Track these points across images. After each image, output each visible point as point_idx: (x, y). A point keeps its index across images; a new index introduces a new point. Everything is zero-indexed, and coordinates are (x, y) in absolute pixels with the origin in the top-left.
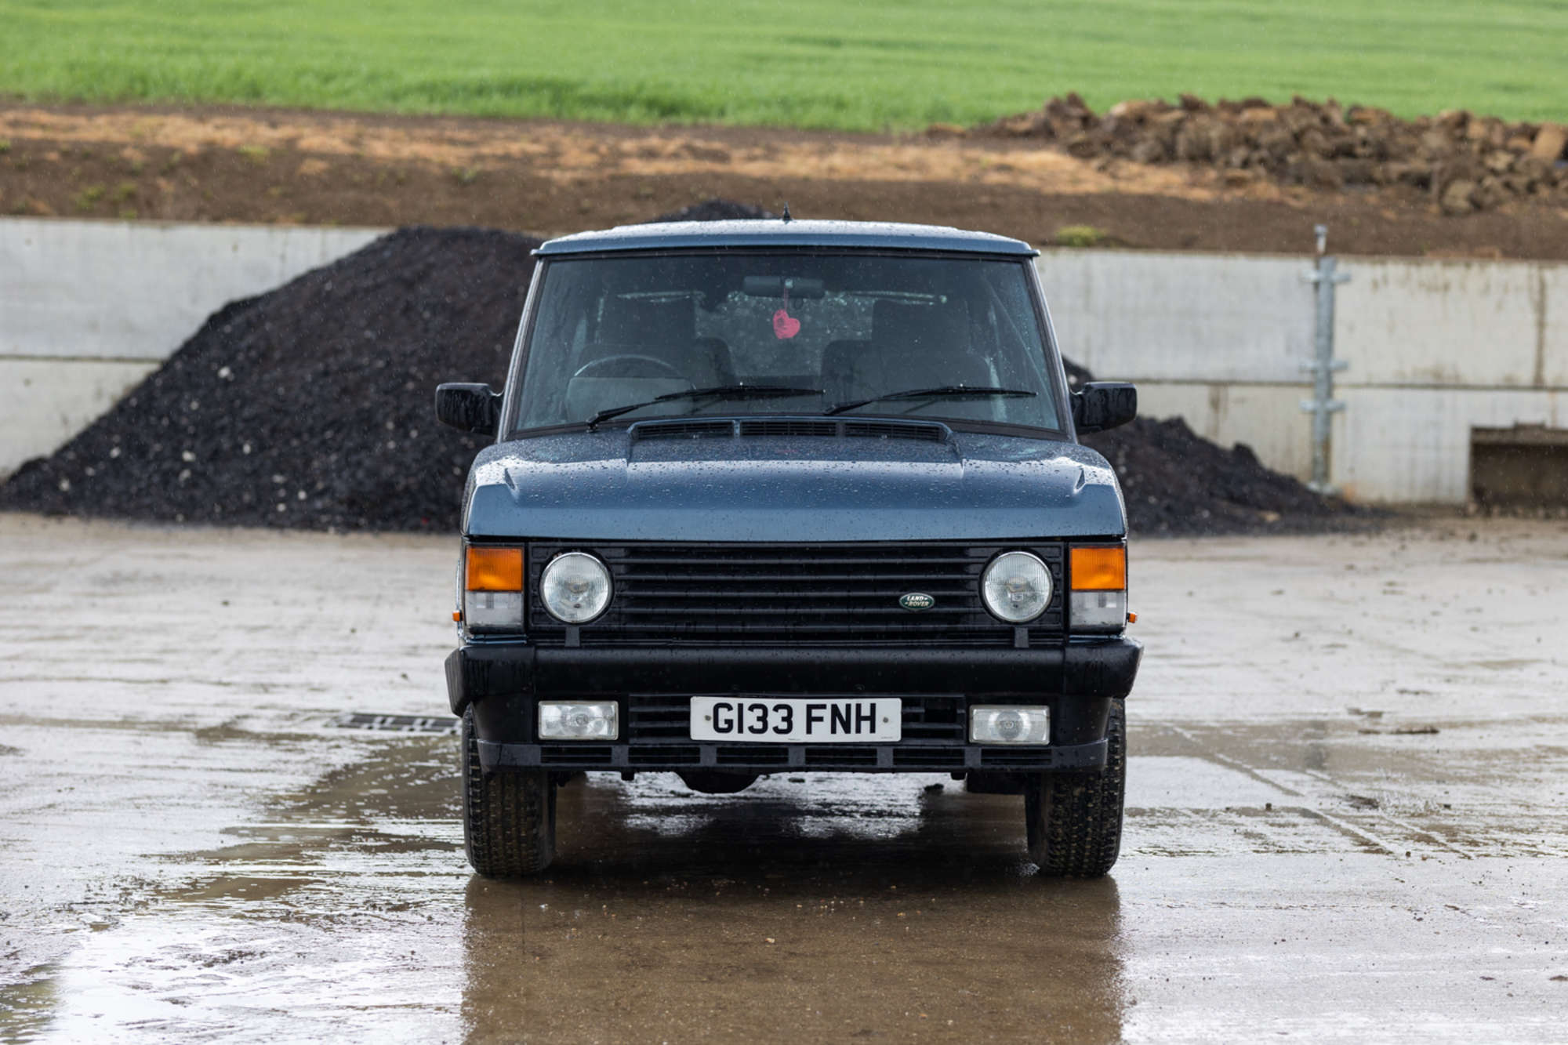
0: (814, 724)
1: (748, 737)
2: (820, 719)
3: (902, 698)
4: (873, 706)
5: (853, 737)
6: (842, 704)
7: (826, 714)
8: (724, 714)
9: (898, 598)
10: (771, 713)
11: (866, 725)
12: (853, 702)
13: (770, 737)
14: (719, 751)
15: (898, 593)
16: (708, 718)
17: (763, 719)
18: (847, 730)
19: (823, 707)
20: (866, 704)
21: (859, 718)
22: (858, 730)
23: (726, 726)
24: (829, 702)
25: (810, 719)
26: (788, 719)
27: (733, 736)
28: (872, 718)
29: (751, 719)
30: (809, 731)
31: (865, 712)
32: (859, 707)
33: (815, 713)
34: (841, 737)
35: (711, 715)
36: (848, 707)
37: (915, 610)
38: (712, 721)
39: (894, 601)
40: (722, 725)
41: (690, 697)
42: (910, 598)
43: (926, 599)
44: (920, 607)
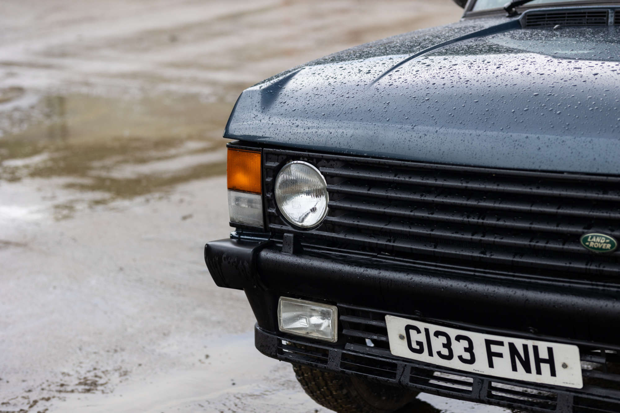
0: (495, 359)
1: (437, 360)
2: (500, 355)
3: (579, 346)
4: (550, 350)
5: (533, 377)
6: (519, 343)
7: (505, 350)
8: (414, 336)
9: (579, 236)
10: (454, 343)
11: (546, 368)
12: (530, 343)
13: (457, 364)
14: (413, 370)
15: (580, 230)
16: (401, 337)
17: (448, 345)
18: (528, 370)
19: (501, 344)
20: (543, 347)
21: (539, 361)
22: (539, 372)
23: (418, 347)
24: (506, 340)
25: (491, 355)
26: (470, 349)
27: (425, 358)
28: (551, 361)
29: (438, 343)
30: (491, 365)
31: (544, 354)
32: (535, 348)
33: (495, 348)
34: (521, 375)
35: (404, 334)
36: (525, 347)
37: (597, 252)
38: (405, 341)
39: (576, 239)
40: (415, 346)
41: (386, 314)
42: (591, 239)
43: (608, 241)
44: (601, 249)
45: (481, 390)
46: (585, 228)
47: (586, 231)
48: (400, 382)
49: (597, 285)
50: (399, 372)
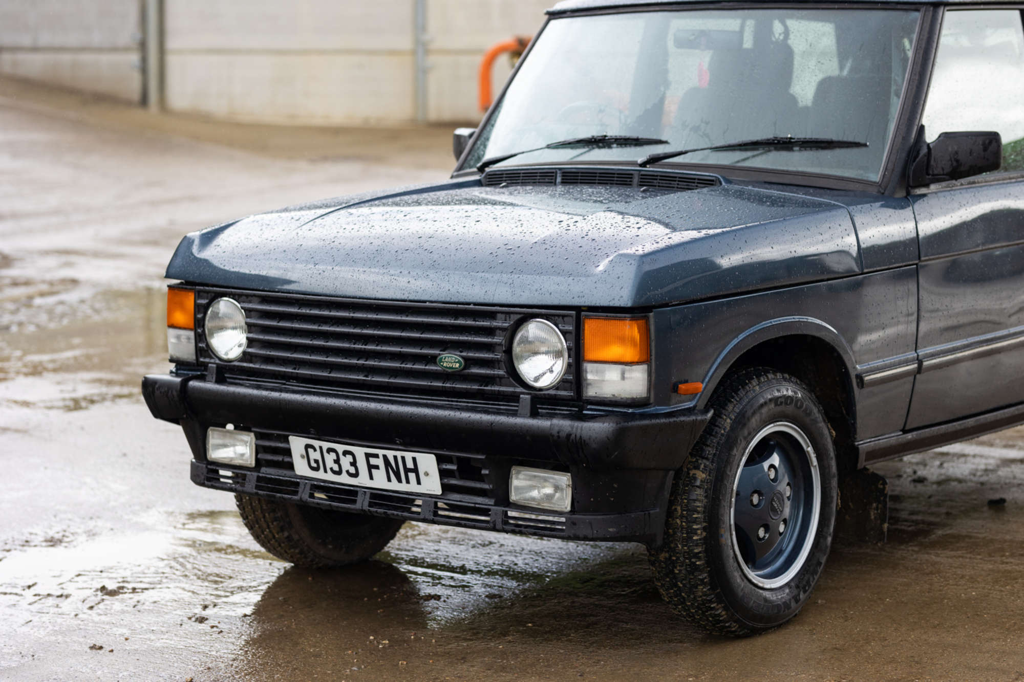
0: (374, 471)
1: (330, 476)
2: (377, 467)
3: (436, 455)
4: (414, 459)
5: (403, 487)
6: (390, 454)
7: (380, 462)
8: (312, 454)
9: (436, 357)
10: (342, 457)
11: (412, 476)
12: (399, 454)
13: (344, 479)
14: (313, 487)
15: (436, 352)
16: (302, 457)
17: (337, 461)
18: (400, 481)
19: (376, 456)
20: (409, 456)
21: (407, 470)
22: (408, 482)
23: (316, 465)
24: (381, 452)
25: (371, 467)
26: (354, 464)
27: (321, 475)
28: (415, 470)
29: (330, 458)
30: (371, 478)
31: (410, 465)
32: (403, 458)
33: (373, 461)
34: (394, 485)
35: (304, 453)
36: (395, 458)
37: (450, 370)
38: (305, 460)
39: (434, 360)
40: (313, 464)
41: (289, 435)
42: (445, 359)
43: (457, 360)
44: (452, 368)
45: (364, 500)
46: (441, 351)
47: (441, 352)
48: (301, 498)
49: (452, 401)
50: (300, 490)
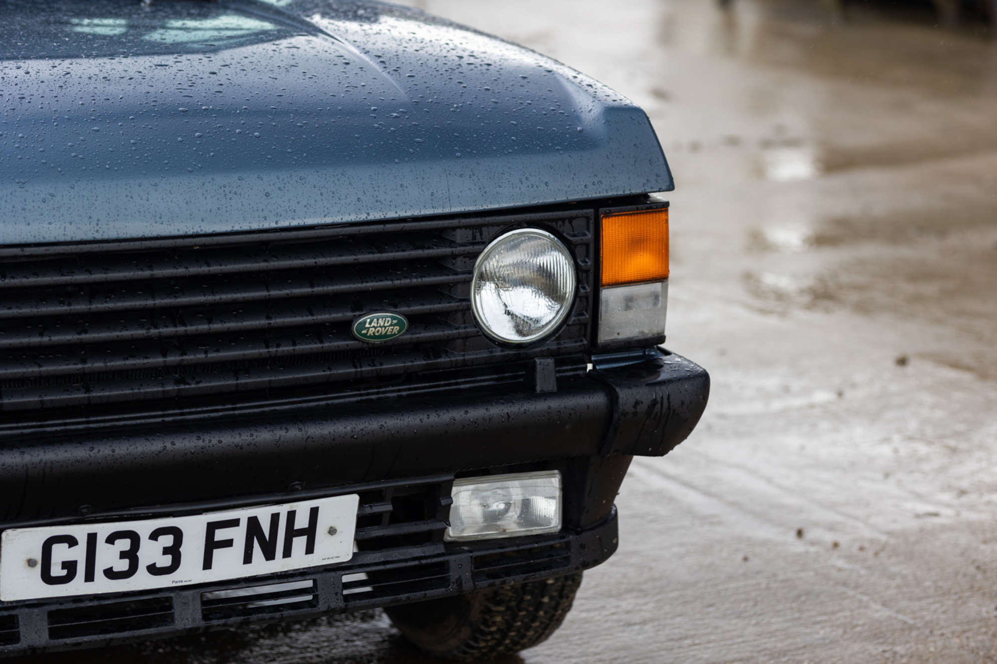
0: (217, 553)
1: (102, 585)
2: (228, 543)
3: (361, 494)
4: (314, 512)
5: (275, 565)
6: (264, 514)
7: (239, 535)
8: (61, 553)
9: (349, 323)
10: (145, 542)
11: (299, 543)
12: (283, 510)
13: (142, 581)
14: (53, 616)
16: (31, 563)
17: (131, 555)
18: (269, 555)
19: (235, 523)
20: (302, 509)
21: (292, 533)
22: (287, 553)
23: (64, 573)
24: (243, 515)
25: (211, 545)
26: (173, 548)
27: (78, 587)
28: (310, 532)
29: (109, 554)
30: (207, 564)
31: (302, 522)
32: (291, 515)
33: (220, 535)
34: (260, 566)
35: (38, 556)
36: (275, 518)
37: (378, 342)
38: (38, 568)
39: (344, 328)
40: (57, 571)
41: (5, 530)
42: (370, 323)
43: (395, 322)
48: (27, 645)
